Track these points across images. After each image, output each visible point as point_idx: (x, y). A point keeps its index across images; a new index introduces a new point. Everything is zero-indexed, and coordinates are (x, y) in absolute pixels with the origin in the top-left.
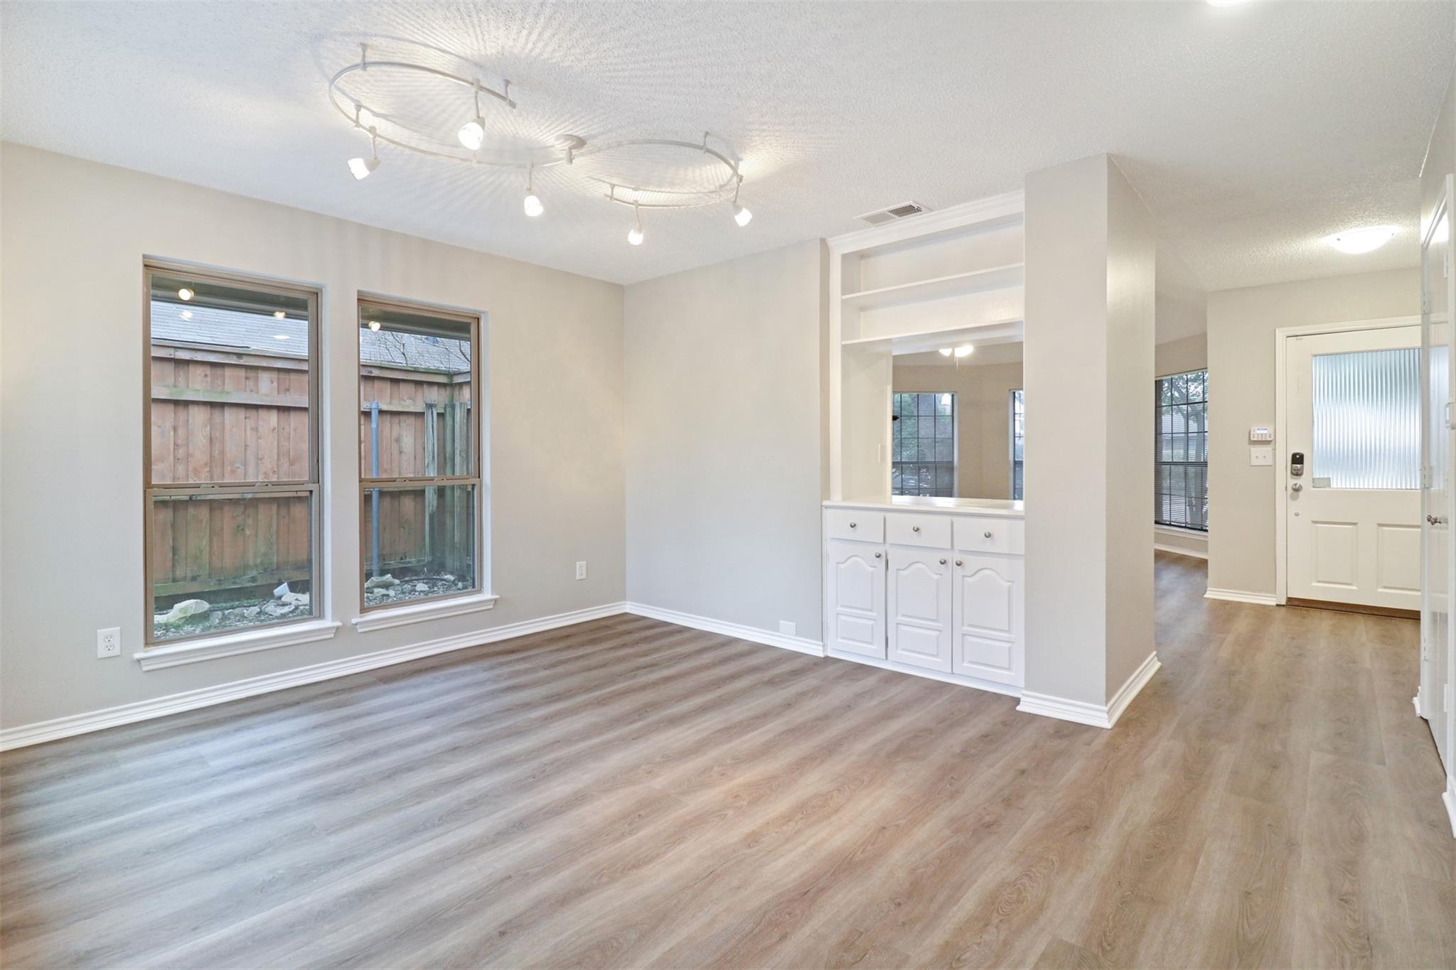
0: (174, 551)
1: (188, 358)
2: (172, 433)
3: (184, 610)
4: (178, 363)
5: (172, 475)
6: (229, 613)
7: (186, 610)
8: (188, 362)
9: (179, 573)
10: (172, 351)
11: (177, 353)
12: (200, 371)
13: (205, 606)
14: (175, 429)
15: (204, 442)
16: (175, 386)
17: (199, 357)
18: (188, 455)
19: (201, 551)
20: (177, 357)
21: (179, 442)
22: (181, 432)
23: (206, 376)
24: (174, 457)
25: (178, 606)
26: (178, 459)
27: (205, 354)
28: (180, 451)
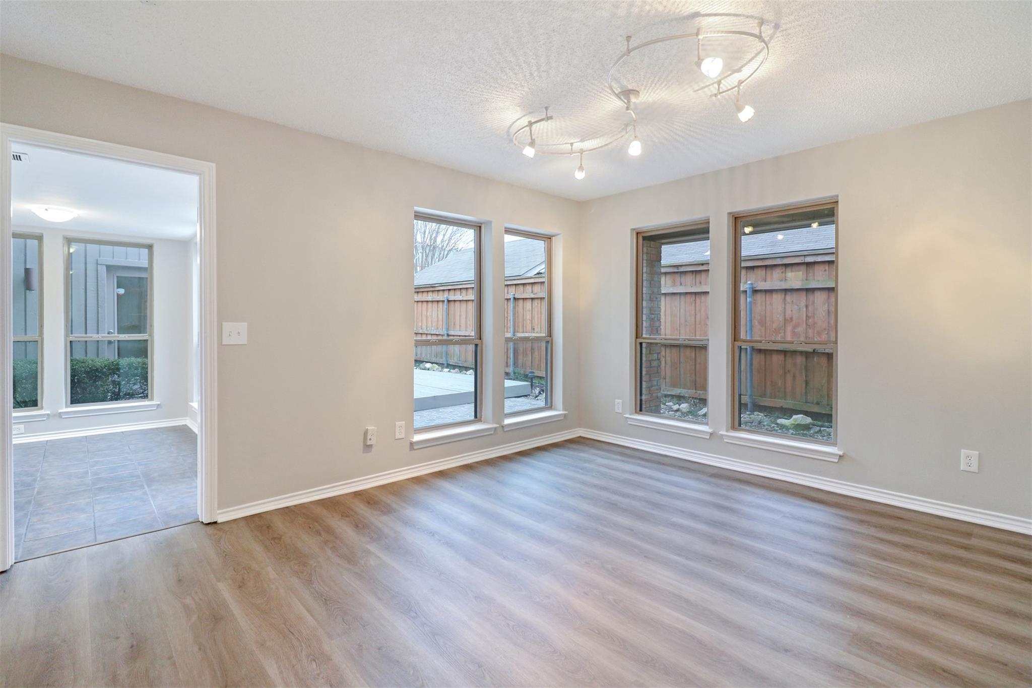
0: (807, 383)
1: (812, 261)
2: (805, 309)
3: (795, 420)
4: (808, 264)
5: (804, 335)
6: (823, 430)
7: (796, 420)
8: (815, 263)
9: (810, 398)
10: (802, 258)
11: (806, 259)
12: (822, 267)
13: (809, 420)
14: (807, 307)
15: (824, 314)
16: (807, 280)
17: (819, 259)
18: (815, 323)
19: (822, 386)
20: (806, 261)
21: (810, 315)
22: (810, 308)
23: (825, 270)
24: (807, 324)
25: (794, 417)
26: (809, 326)
27: (823, 256)
28: (810, 320)
